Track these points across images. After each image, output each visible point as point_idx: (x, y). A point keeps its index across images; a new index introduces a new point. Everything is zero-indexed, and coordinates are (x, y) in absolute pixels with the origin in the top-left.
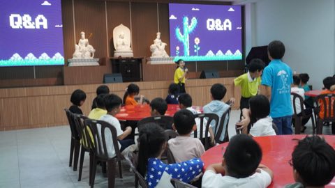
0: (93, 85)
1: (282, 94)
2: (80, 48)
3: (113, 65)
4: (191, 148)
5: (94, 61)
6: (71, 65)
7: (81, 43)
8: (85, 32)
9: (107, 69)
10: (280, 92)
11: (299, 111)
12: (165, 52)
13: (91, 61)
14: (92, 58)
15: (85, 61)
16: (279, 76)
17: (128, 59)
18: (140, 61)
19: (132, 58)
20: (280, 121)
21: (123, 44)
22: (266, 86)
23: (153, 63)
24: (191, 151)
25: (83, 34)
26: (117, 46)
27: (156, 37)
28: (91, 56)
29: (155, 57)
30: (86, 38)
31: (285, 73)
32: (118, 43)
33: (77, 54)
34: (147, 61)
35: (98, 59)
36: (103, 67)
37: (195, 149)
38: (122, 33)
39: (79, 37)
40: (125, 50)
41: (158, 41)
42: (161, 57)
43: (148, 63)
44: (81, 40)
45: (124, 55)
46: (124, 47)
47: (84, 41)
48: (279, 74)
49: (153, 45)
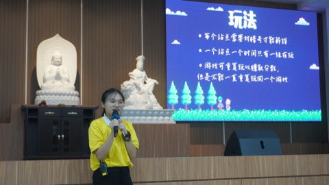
12: (153, 97)
17: (62, 110)
19: (73, 108)
21: (58, 77)
26: (45, 81)
32: (48, 76)
38: (57, 54)
40: (61, 90)
41: (138, 74)
42: (143, 108)
45: (52, 101)
46: (58, 83)
49: (126, 83)
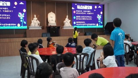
0: (37, 38)
1: (120, 44)
2: (34, 22)
3: (47, 29)
4: (71, 74)
5: (39, 27)
6: (30, 29)
7: (34, 20)
8: (36, 15)
9: (45, 31)
10: (119, 44)
11: (128, 51)
12: (70, 24)
13: (38, 27)
14: (39, 26)
15: (36, 27)
16: (119, 36)
17: (54, 27)
18: (59, 27)
19: (56, 26)
20: (119, 57)
21: (52, 20)
22: (112, 40)
23: (64, 28)
24: (71, 75)
25: (35, 16)
26: (50, 21)
27: (66, 18)
28: (38, 25)
29: (66, 26)
30: (36, 17)
31: (121, 34)
32: (50, 20)
33: (33, 24)
34: (62, 28)
35: (41, 27)
36: (43, 30)
37: (73, 74)
38: (52, 16)
39: (34, 17)
40: (53, 23)
41: (67, 19)
42: (68, 26)
43: (63, 28)
44: (34, 18)
45: (52, 25)
46: (52, 21)
47: (35, 19)
48: (119, 34)
49: (65, 21)
